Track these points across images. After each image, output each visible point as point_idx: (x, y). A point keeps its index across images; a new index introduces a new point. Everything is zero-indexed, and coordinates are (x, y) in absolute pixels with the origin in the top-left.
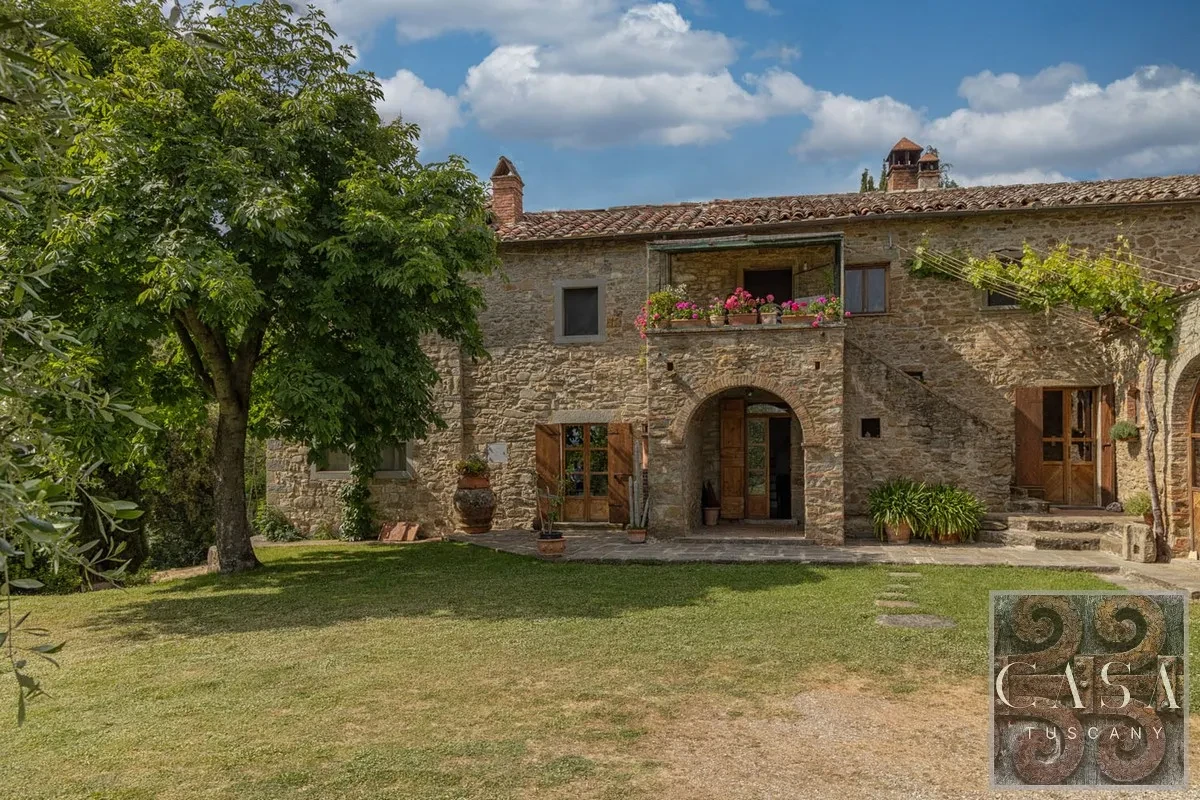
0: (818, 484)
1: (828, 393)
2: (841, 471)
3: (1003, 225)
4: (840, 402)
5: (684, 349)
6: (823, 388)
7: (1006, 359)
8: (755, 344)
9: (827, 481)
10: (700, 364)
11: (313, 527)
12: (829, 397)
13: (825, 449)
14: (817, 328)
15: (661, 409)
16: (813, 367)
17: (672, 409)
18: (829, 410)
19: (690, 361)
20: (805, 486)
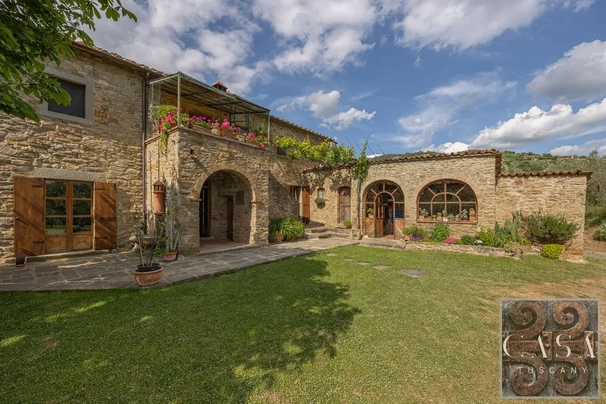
0: (260, 220)
1: (263, 179)
2: (268, 214)
3: (281, 127)
4: (268, 184)
5: (200, 144)
6: (262, 177)
7: (281, 174)
8: (237, 150)
9: (263, 219)
10: (210, 154)
12: (264, 181)
13: (263, 204)
14: (262, 149)
15: (186, 176)
16: (258, 166)
17: (194, 178)
18: (264, 187)
19: (204, 151)
20: (254, 221)
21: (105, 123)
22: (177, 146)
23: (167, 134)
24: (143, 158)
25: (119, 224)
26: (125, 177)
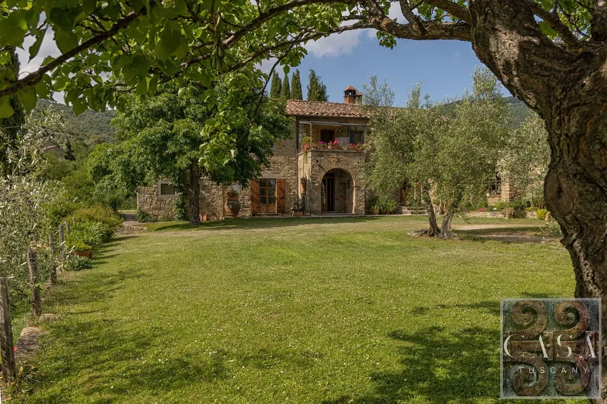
0: (359, 198)
2: (364, 194)
5: (321, 156)
8: (342, 156)
9: (361, 197)
10: (326, 161)
11: (159, 217)
13: (360, 188)
14: (359, 153)
15: (315, 174)
16: (357, 163)
17: (318, 175)
19: (323, 160)
20: (354, 198)
21: (280, 148)
22: (310, 159)
23: (307, 152)
24: (297, 164)
25: (286, 201)
26: (289, 175)
